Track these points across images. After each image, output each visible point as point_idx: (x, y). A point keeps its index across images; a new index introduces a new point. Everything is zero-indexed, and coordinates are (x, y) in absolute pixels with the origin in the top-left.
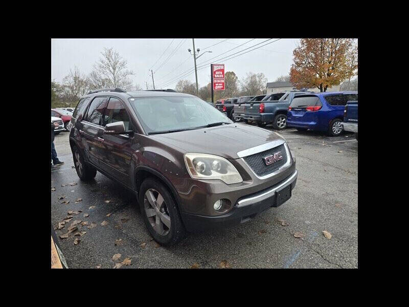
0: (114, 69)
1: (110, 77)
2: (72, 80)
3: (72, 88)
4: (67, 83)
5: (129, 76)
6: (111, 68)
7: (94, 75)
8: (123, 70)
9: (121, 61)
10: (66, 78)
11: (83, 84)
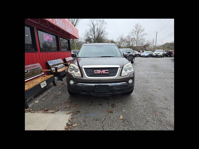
0: (138, 33)
1: (135, 37)
2: (120, 39)
3: (119, 43)
4: (118, 41)
5: (145, 36)
6: (136, 33)
7: (128, 37)
8: (142, 33)
9: (142, 29)
10: (118, 38)
11: (123, 41)
